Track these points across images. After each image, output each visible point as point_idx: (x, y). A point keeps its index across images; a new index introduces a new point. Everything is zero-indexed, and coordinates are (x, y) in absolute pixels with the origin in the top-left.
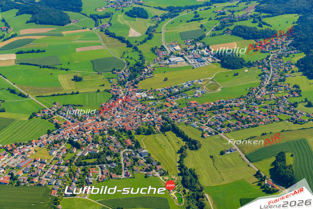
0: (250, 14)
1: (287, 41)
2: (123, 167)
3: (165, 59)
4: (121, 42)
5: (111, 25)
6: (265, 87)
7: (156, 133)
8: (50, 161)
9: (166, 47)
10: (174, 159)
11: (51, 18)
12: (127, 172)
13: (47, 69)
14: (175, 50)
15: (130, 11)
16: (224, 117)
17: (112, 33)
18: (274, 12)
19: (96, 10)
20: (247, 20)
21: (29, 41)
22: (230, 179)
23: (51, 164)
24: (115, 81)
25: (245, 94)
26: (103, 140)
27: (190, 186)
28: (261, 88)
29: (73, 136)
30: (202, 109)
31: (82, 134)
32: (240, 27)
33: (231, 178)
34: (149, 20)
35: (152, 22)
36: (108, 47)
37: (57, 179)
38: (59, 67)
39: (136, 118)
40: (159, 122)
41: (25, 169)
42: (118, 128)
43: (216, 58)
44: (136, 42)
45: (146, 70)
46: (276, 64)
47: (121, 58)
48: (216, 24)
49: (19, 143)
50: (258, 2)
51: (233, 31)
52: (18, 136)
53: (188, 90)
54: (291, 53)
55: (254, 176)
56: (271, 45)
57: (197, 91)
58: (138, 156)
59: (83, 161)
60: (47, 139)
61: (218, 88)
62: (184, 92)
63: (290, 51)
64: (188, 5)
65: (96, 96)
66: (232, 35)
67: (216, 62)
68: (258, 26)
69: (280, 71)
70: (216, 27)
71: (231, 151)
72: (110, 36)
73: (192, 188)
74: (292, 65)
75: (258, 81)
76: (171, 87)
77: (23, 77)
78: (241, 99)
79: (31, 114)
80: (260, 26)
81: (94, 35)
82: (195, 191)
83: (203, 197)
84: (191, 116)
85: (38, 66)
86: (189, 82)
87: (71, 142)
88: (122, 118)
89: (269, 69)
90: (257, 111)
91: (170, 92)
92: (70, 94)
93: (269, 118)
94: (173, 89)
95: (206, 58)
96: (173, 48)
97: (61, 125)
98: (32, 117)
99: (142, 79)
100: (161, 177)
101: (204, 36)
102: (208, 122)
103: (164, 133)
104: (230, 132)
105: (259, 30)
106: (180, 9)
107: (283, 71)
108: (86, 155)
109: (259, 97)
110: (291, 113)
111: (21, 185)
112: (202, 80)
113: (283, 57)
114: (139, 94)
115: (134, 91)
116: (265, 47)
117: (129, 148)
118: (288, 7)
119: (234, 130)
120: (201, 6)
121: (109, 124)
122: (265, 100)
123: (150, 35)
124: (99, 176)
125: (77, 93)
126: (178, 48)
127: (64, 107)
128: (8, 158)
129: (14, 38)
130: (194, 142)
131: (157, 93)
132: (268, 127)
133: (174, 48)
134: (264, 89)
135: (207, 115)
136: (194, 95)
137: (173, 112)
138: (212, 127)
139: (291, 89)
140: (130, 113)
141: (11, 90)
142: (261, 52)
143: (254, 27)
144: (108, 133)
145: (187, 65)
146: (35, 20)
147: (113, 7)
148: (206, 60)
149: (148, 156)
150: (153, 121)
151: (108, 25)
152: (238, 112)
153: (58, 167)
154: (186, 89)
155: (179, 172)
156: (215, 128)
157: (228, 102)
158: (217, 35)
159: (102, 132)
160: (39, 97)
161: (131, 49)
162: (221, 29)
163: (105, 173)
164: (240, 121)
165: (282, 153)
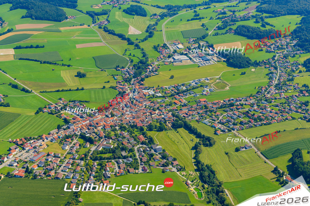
0: (251, 14)
1: (291, 42)
2: (139, 162)
3: (169, 57)
4: (121, 39)
5: (110, 22)
6: (273, 86)
7: (168, 130)
8: (64, 156)
9: (168, 45)
10: (189, 155)
11: (48, 13)
12: (144, 166)
13: (48, 65)
14: (178, 48)
15: (128, 8)
16: (235, 115)
17: (112, 30)
18: (276, 13)
19: (92, 7)
20: (249, 20)
21: (27, 37)
22: (247, 175)
23: (65, 158)
24: (120, 78)
25: (254, 93)
26: (116, 135)
27: (208, 182)
28: (270, 87)
29: (83, 131)
30: (212, 107)
31: (93, 129)
32: (243, 26)
33: (249, 174)
34: (148, 18)
35: (151, 20)
36: (109, 44)
37: (73, 173)
38: (61, 63)
39: (145, 114)
40: (170, 119)
41: (39, 163)
42: (129, 124)
43: (221, 57)
44: (137, 39)
45: (150, 68)
46: (283, 64)
47: (123, 55)
48: (218, 23)
49: (29, 138)
50: (259, 2)
51: (237, 31)
52: (27, 131)
53: (196, 88)
54: (296, 54)
55: (272, 172)
56: (276, 45)
57: (205, 89)
58: (153, 151)
59: (98, 156)
60: (57, 134)
61: (226, 87)
62: (192, 90)
63: (295, 51)
64: (186, 4)
65: (102, 93)
66: (235, 34)
67: (221, 61)
68: (261, 26)
69: (288, 71)
70: (218, 26)
71: (246, 148)
72: (110, 33)
73: (211, 183)
74: (299, 65)
75: (266, 80)
76: (179, 85)
77: (24, 73)
78: (251, 98)
79: (38, 109)
80: (263, 26)
81: (93, 32)
82: (214, 187)
83: (222, 192)
84: (202, 114)
85: (38, 61)
86: (196, 80)
87: (82, 137)
88: (132, 115)
89: (276, 68)
90: (269, 109)
91: (178, 90)
92: (75, 90)
93: (281, 117)
94: (181, 86)
95: (211, 57)
96: (175, 46)
97: (70, 120)
98: (39, 112)
99: (147, 77)
100: (179, 172)
101: (207, 35)
102: (219, 120)
103: (176, 130)
104: (243, 129)
105: (262, 30)
106: (179, 8)
107: (290, 71)
108: (100, 149)
109: (269, 96)
110: (303, 112)
111: (37, 178)
112: (209, 78)
113: (289, 57)
114: (146, 91)
115: (141, 88)
116: (269, 47)
117: (142, 143)
118: (290, 8)
119: (247, 128)
120: (199, 5)
121: (119, 120)
122: (276, 99)
123: (151, 33)
124: (116, 171)
125: (82, 89)
126: (180, 46)
127: (71, 103)
128: (20, 152)
129: (10, 33)
130: (208, 139)
131: (164, 91)
132: (281, 125)
133: (177, 47)
134: (273, 88)
135: (218, 113)
136: (203, 93)
137: (183, 109)
138: (224, 125)
139: (301, 89)
140: (139, 110)
141: (13, 85)
142: (266, 52)
143: (257, 27)
144: (120, 129)
145: (192, 63)
146: (30, 15)
147: (109, 4)
148: (211, 59)
149: (163, 152)
150: (164, 118)
151: (106, 22)
152: (250, 110)
153: (73, 161)
154: (193, 87)
155: (196, 168)
156: (228, 125)
157: (238, 101)
158: (220, 34)
159: (113, 128)
160: (42, 92)
161: (132, 47)
162: (224, 29)
163: (122, 168)
164: (253, 119)
165: (299, 150)
